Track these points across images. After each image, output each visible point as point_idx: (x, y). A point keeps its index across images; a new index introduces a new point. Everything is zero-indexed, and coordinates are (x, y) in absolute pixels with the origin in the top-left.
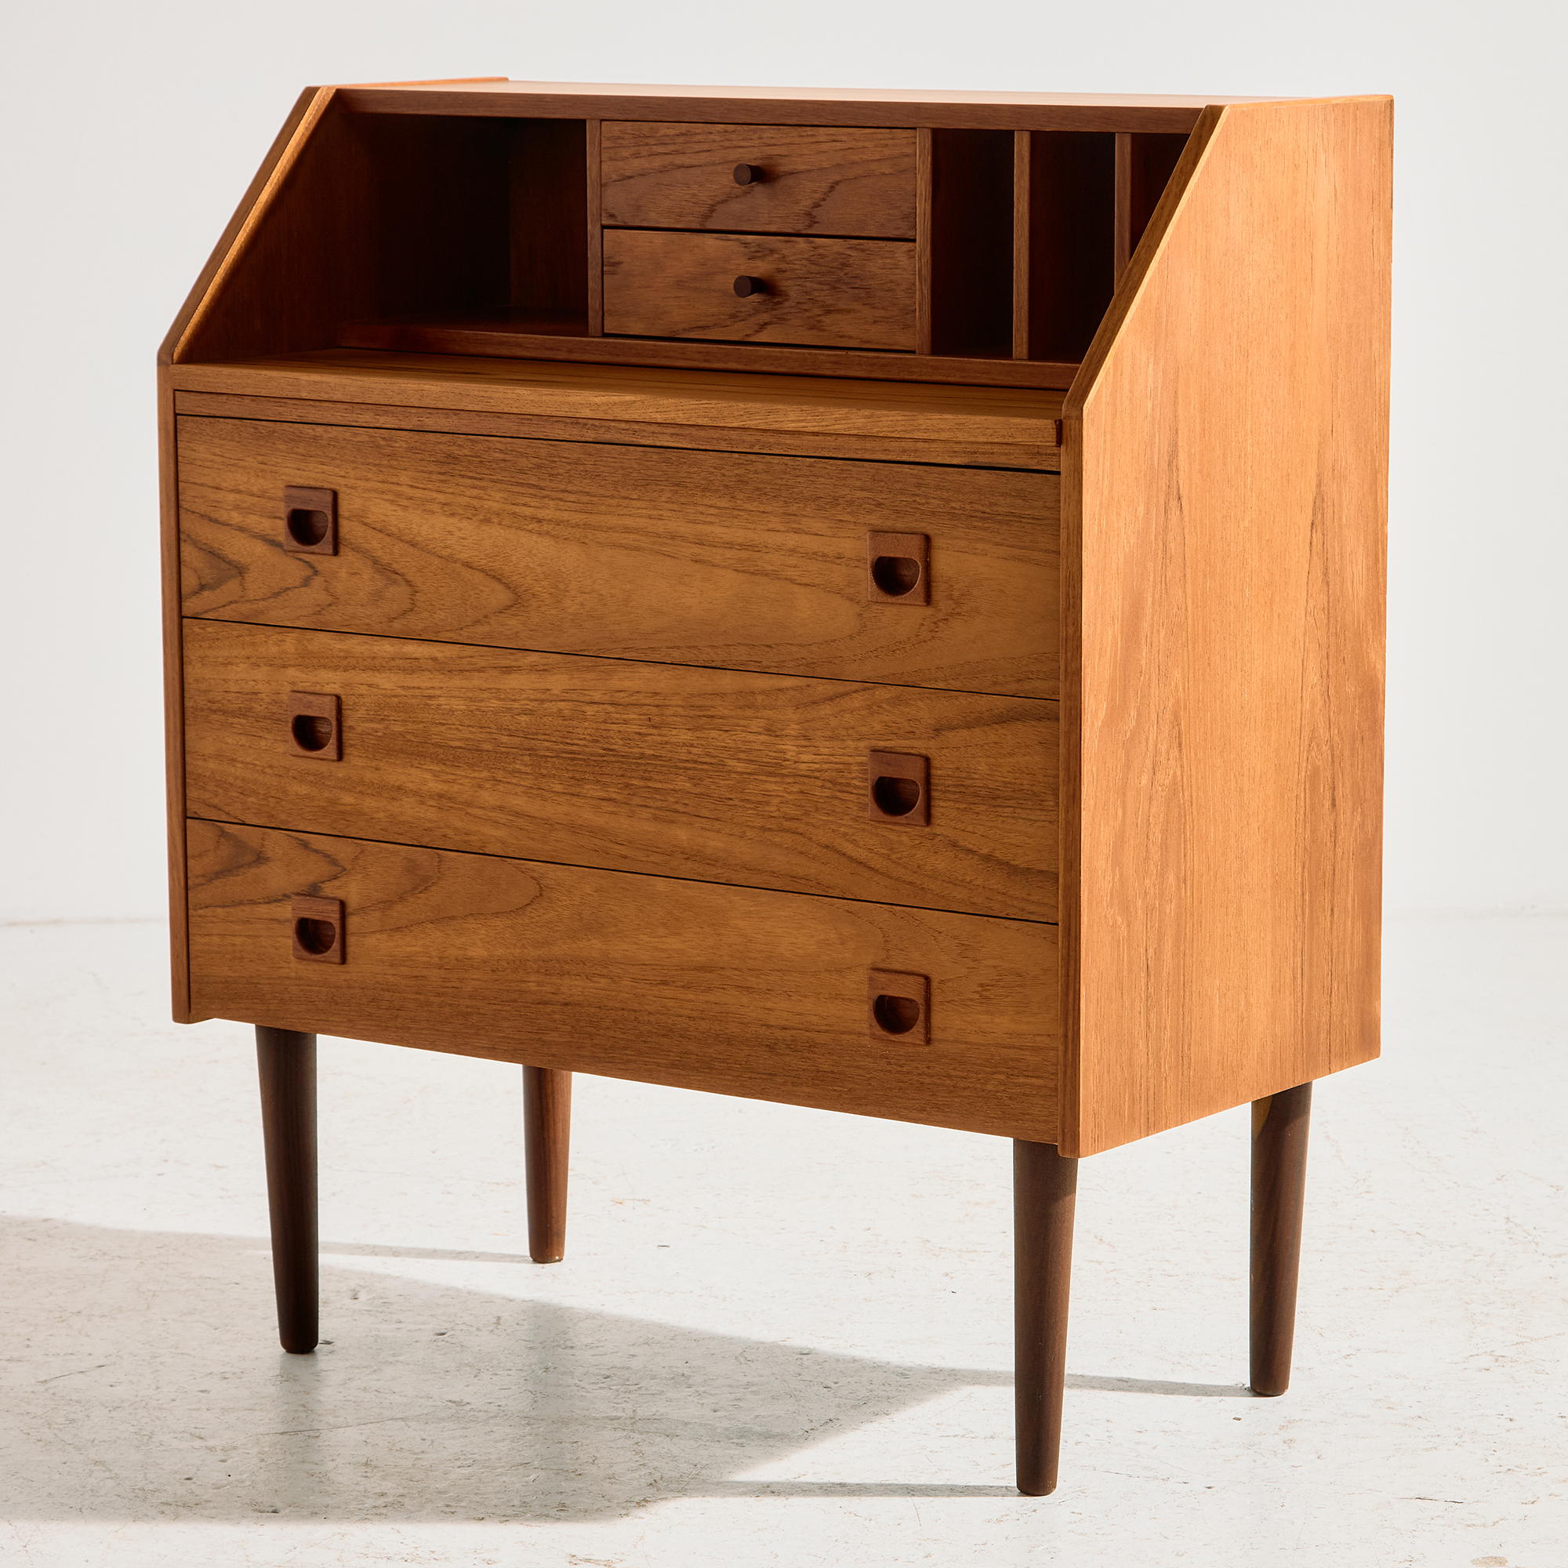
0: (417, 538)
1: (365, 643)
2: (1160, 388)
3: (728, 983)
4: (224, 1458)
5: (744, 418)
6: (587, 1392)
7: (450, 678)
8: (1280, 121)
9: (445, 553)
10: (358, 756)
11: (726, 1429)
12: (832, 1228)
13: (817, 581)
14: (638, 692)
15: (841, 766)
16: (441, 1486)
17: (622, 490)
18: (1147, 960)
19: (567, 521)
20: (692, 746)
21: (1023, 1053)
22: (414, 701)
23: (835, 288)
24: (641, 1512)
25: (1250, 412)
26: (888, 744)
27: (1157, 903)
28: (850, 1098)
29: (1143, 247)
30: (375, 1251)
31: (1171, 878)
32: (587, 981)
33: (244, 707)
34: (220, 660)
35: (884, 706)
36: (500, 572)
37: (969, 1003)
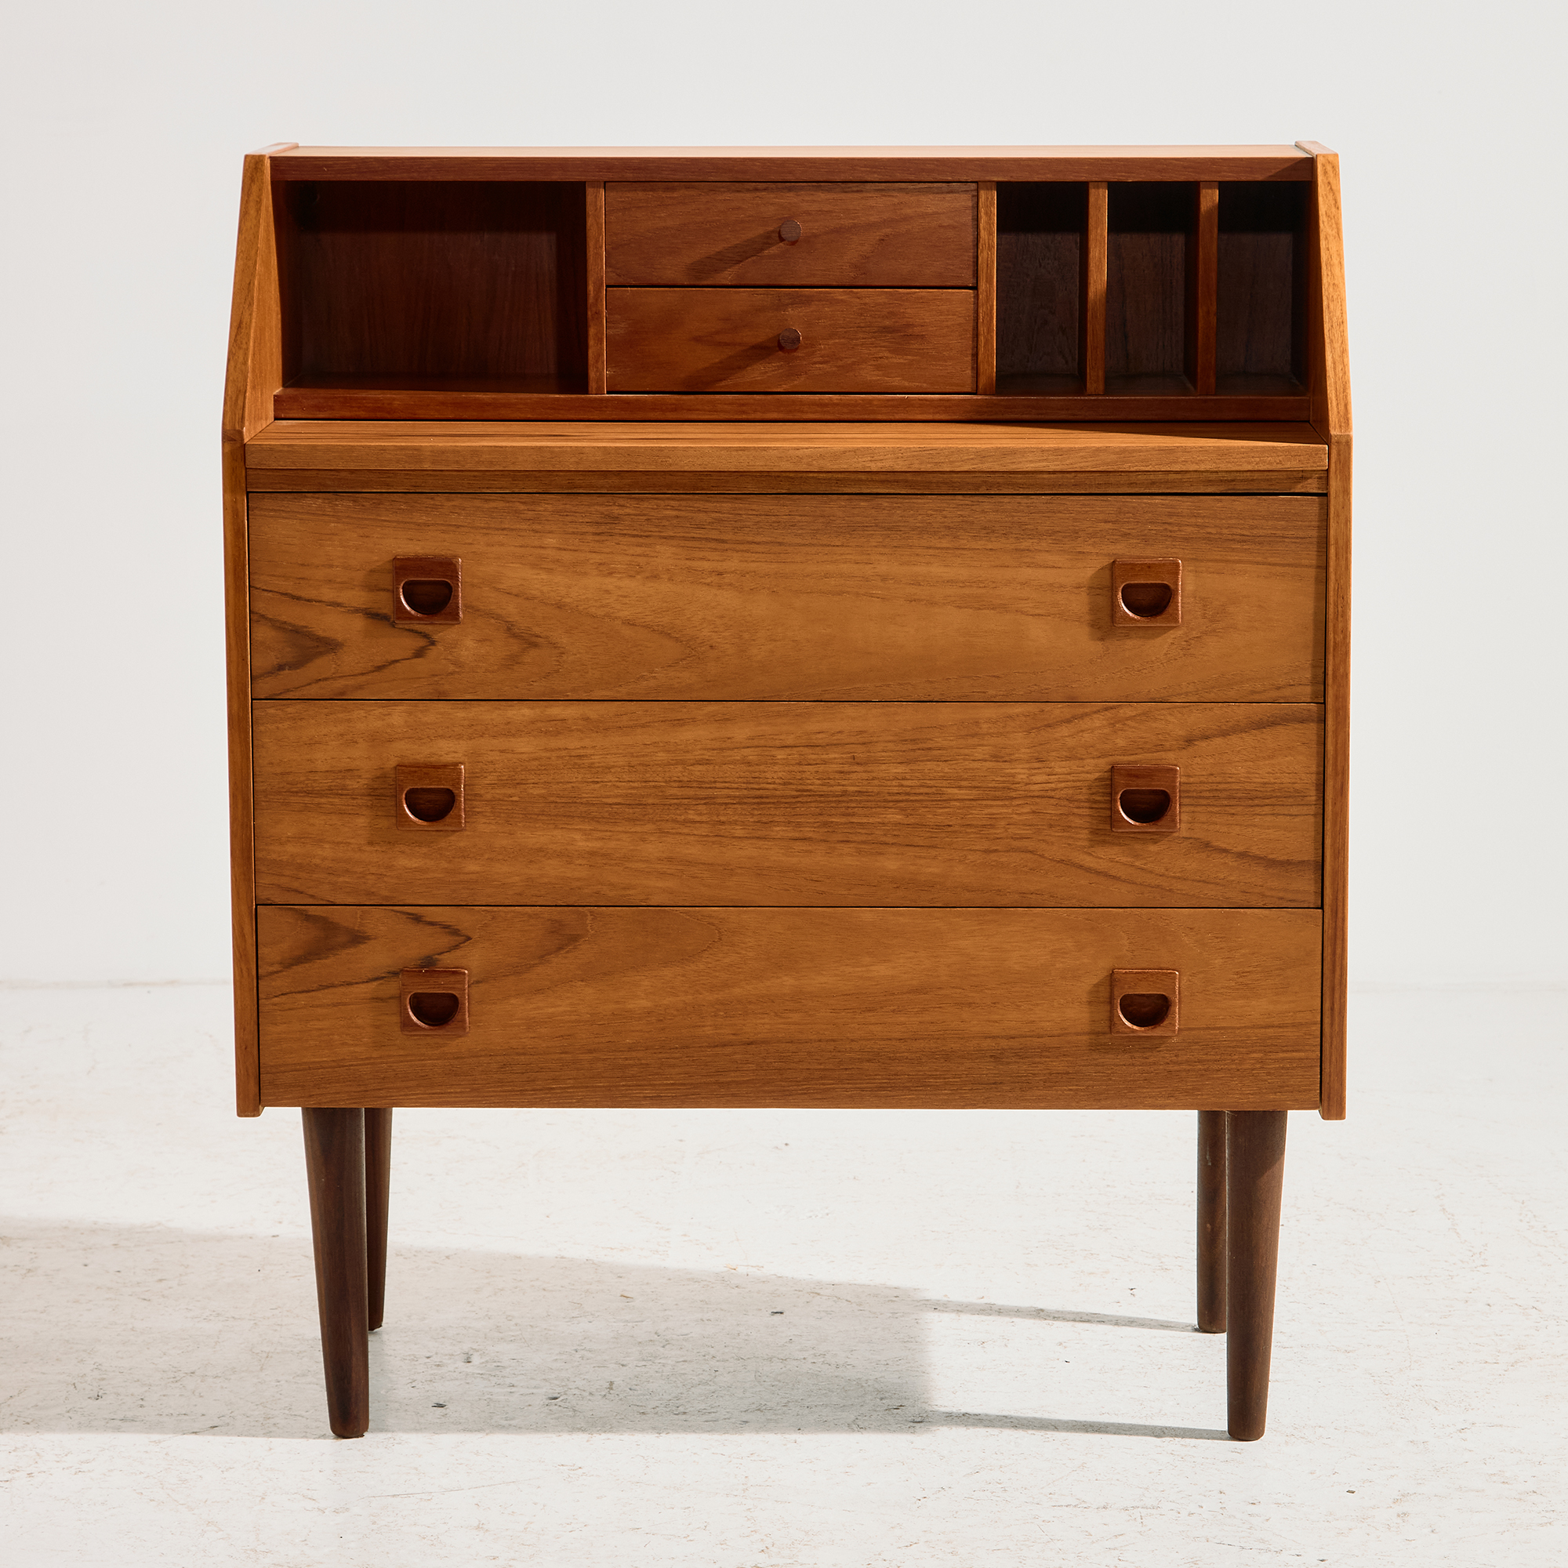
0: (564, 600)
1: (496, 709)
3: (946, 1002)
5: (975, 461)
7: (606, 736)
10: (485, 823)
13: (1053, 611)
14: (840, 732)
15: (1078, 784)
17: (822, 538)
19: (755, 572)
20: (904, 778)
21: (1282, 1030)
22: (559, 762)
26: (1133, 758)
28: (1088, 1095)
32: (776, 1017)
33: (335, 786)
34: (304, 740)
35: (1129, 723)
36: (669, 627)
37: (1223, 991)
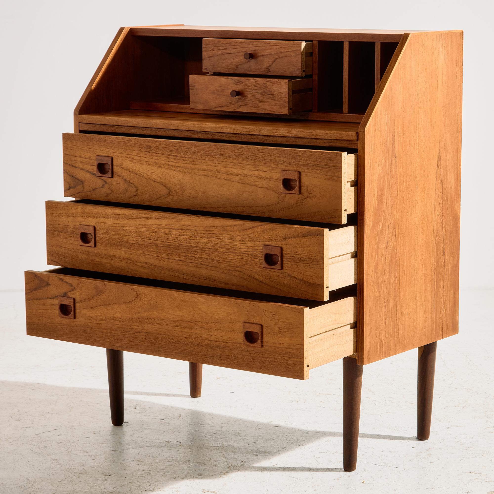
0: (138, 172)
1: (103, 209)
2: (389, 122)
3: (198, 326)
4: (94, 458)
5: (258, 132)
6: (208, 438)
7: (130, 221)
8: (427, 38)
9: (147, 177)
10: (101, 246)
11: (252, 450)
12: (285, 387)
13: (265, 186)
14: (189, 226)
15: (254, 250)
16: (162, 468)
17: (203, 157)
18: (385, 303)
19: (186, 167)
20: (207, 243)
21: (293, 350)
22: (118, 228)
23: (262, 94)
24: (225, 476)
25: (418, 130)
26: (269, 243)
27: (388, 285)
28: (237, 365)
29: (384, 78)
30: (141, 394)
31: (393, 277)
32: (153, 325)
33: (65, 230)
34: (57, 214)
35: (268, 231)
36: (164, 183)
37: (275, 334)
